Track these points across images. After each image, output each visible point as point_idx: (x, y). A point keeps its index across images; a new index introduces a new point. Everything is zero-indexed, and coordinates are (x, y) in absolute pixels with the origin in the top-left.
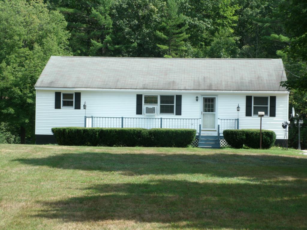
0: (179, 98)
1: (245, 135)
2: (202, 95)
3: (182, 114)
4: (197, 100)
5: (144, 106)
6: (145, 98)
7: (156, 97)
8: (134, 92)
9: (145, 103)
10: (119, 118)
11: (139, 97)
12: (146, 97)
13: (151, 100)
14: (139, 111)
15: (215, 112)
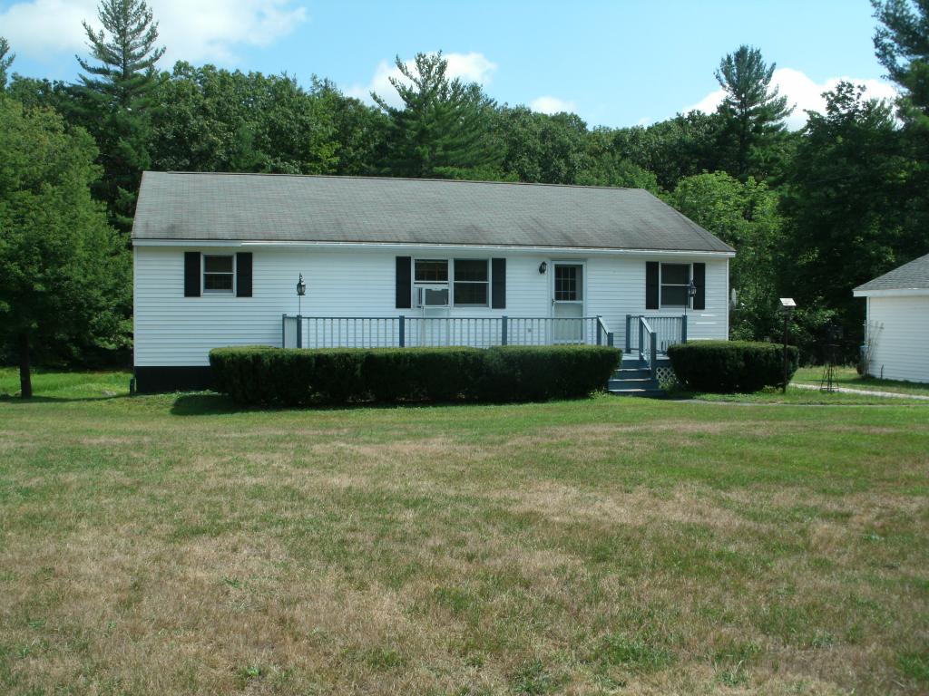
0: (500, 265)
1: (741, 357)
2: (553, 260)
3: (507, 305)
4: (542, 270)
5: (415, 287)
6: (417, 265)
7: (444, 264)
8: (389, 251)
9: (416, 279)
10: (393, 319)
11: (402, 264)
12: (420, 264)
13: (433, 270)
14: (403, 300)
15: (581, 298)
